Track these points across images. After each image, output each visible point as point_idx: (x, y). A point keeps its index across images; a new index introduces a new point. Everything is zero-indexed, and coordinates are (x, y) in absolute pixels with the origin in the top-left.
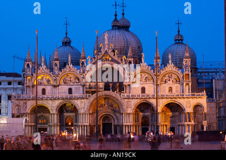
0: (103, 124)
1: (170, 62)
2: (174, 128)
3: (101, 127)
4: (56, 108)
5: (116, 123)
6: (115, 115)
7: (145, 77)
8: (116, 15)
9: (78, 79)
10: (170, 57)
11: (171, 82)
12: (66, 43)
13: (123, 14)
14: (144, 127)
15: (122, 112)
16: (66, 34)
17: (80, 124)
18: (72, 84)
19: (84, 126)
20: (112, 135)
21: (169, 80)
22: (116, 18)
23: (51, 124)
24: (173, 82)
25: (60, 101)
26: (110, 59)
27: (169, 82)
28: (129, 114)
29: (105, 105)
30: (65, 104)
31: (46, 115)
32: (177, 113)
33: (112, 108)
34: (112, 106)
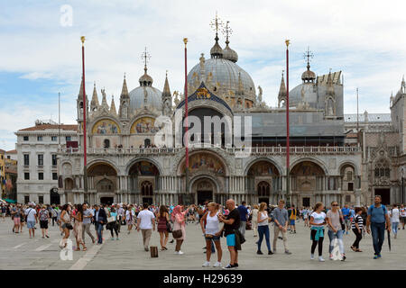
0: (198, 192)
2: (309, 199)
4: (125, 168)
5: (218, 192)
8: (217, 39)
12: (145, 82)
13: (227, 43)
15: (227, 175)
16: (146, 70)
17: (162, 192)
18: (150, 133)
19: (169, 195)
22: (217, 43)
23: (118, 192)
25: (132, 158)
26: (209, 95)
28: (239, 177)
29: (201, 164)
30: (140, 163)
31: (111, 178)
32: (314, 177)
33: (212, 169)
34: (212, 166)
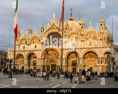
1: (90, 26)
2: (92, 68)
3: (51, 67)
4: (26, 56)
6: (57, 60)
7: (75, 37)
9: (40, 40)
10: (90, 23)
11: (91, 39)
14: (73, 67)
18: (36, 43)
19: (39, 65)
20: (56, 71)
21: (90, 38)
24: (92, 39)
25: (28, 52)
26: (55, 27)
27: (90, 39)
29: (52, 54)
32: (94, 59)
33: (55, 56)
34: (55, 55)
